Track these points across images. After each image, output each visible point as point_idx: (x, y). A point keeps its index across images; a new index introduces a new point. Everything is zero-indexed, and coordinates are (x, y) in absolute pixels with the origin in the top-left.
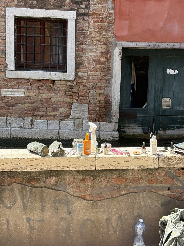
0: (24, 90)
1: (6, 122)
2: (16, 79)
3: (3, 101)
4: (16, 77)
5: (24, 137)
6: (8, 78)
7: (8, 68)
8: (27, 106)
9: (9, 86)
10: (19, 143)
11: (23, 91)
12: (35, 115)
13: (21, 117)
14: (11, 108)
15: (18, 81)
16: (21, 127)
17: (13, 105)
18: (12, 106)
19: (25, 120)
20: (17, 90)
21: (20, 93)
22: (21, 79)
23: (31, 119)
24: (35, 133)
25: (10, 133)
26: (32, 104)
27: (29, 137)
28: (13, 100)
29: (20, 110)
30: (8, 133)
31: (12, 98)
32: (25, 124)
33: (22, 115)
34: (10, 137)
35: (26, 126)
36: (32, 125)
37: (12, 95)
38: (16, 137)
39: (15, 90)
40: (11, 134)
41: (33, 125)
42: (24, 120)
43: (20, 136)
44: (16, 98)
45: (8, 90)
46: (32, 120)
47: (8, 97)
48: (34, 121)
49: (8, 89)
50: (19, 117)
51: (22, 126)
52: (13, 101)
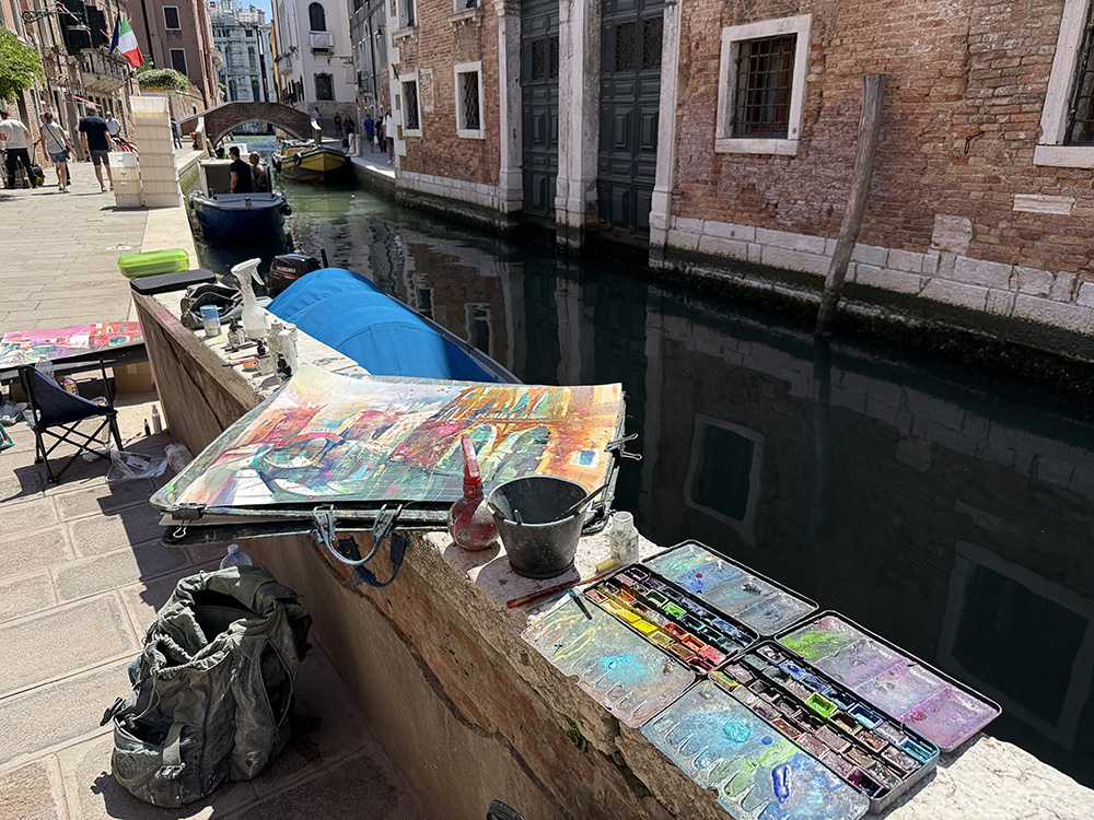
0: (1073, 200)
1: (1011, 277)
2: (1058, 168)
3: (1014, 225)
4: (1057, 165)
5: (1045, 321)
6: (1038, 166)
7: (1042, 140)
8: (1071, 242)
9: (1035, 187)
10: (1029, 332)
11: (1068, 202)
12: (1085, 269)
13: (1050, 270)
14: (1029, 243)
15: (1060, 174)
16: (1044, 296)
17: (1035, 237)
18: (1033, 240)
19: (1059, 279)
20: (1053, 197)
21: (1059, 206)
22: (1072, 169)
23: (1074, 277)
24: (1074, 316)
25: (1012, 304)
26: (1085, 237)
27: (1057, 324)
28: (1039, 223)
29: (1049, 251)
30: (1009, 304)
31: (1037, 217)
32: (1053, 289)
33: (1052, 265)
34: (1011, 315)
35: (1057, 294)
36: (1072, 293)
37: (1038, 209)
38: (1025, 316)
39: (1047, 198)
40: (1013, 309)
41: (1075, 295)
42: (1055, 277)
43: (1034, 316)
44: (1046, 219)
45: (1031, 196)
46: (1075, 282)
47: (1027, 215)
48: (1082, 283)
49: (1033, 193)
50: (1044, 268)
51: (1047, 293)
52: (1037, 226)
